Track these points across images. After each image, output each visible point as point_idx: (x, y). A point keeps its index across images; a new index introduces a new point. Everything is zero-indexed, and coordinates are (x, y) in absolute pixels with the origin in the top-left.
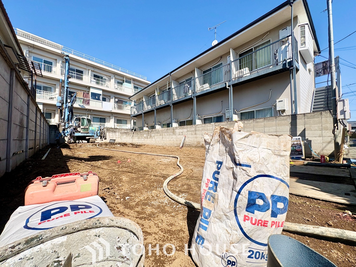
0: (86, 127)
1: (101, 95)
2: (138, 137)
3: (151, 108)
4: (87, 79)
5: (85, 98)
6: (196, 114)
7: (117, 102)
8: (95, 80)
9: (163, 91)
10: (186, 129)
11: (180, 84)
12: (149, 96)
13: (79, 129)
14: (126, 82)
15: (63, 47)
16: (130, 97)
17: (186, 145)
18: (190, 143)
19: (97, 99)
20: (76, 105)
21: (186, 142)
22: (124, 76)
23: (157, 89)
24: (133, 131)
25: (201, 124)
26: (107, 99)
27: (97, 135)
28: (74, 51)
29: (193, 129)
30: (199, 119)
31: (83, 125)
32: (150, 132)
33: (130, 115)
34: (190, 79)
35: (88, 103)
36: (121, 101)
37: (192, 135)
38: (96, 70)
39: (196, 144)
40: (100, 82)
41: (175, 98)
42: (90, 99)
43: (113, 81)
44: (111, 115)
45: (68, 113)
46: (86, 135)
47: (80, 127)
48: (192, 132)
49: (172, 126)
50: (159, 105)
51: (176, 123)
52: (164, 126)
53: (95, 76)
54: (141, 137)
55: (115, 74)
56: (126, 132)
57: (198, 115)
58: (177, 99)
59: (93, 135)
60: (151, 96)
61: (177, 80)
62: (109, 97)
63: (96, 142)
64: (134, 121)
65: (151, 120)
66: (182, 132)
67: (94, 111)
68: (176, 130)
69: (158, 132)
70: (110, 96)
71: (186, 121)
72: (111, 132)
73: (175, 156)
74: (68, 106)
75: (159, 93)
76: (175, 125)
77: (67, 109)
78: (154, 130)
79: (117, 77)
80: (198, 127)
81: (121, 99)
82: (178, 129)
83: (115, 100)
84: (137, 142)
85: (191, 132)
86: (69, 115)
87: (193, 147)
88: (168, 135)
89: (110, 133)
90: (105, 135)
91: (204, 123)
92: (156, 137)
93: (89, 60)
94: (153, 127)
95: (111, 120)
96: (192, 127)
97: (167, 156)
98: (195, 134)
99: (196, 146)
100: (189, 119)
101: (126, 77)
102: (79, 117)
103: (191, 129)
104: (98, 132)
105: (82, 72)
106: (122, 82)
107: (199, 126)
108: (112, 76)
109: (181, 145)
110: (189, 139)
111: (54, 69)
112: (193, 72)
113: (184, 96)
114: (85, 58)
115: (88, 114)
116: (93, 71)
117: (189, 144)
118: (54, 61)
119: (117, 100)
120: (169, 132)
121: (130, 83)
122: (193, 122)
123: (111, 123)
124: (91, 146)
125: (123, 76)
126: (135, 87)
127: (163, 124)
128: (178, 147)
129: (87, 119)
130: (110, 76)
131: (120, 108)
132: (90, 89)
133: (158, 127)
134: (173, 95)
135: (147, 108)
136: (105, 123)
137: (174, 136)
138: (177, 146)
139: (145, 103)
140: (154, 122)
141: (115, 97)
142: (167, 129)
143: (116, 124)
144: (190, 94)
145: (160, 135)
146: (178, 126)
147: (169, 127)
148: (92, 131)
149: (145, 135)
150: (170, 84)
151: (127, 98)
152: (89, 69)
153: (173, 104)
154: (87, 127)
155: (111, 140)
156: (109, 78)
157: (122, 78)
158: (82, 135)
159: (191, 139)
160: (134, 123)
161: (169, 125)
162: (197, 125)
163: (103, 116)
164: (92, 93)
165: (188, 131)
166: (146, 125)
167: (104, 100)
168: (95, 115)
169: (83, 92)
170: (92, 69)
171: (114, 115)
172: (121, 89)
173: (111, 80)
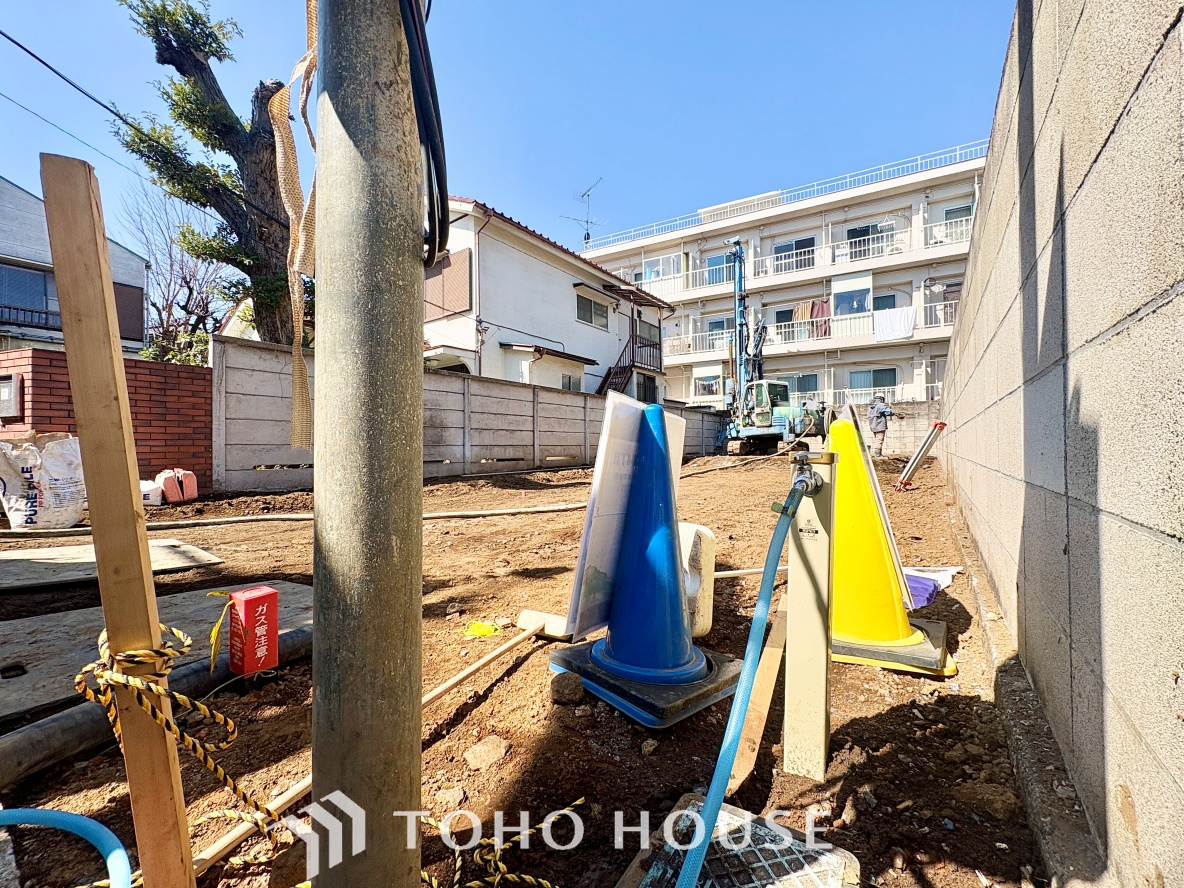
1: (867, 291)
4: (830, 259)
5: (815, 320)
7: (940, 297)
8: (850, 250)
19: (856, 311)
22: (968, 175)
26: (899, 297)
35: (826, 332)
36: (955, 289)
38: (854, 213)
40: (872, 247)
42: (833, 317)
43: (920, 218)
44: (917, 353)
55: (930, 187)
62: (906, 288)
70: (911, 282)
79: (937, 195)
83: (930, 292)
93: (832, 190)
95: (916, 371)
105: (810, 242)
106: (962, 203)
108: (916, 199)
114: (820, 193)
116: (846, 221)
119: (938, 288)
123: (914, 385)
130: (910, 207)
132: (831, 286)
136: (895, 385)
141: (930, 279)
148: (779, 419)
152: (829, 221)
154: (767, 409)
156: (906, 214)
157: (965, 189)
158: (759, 433)
163: (883, 361)
164: (837, 295)
167: (883, 303)
169: (811, 301)
170: (840, 216)
171: (928, 352)
172: (963, 236)
173: (914, 218)
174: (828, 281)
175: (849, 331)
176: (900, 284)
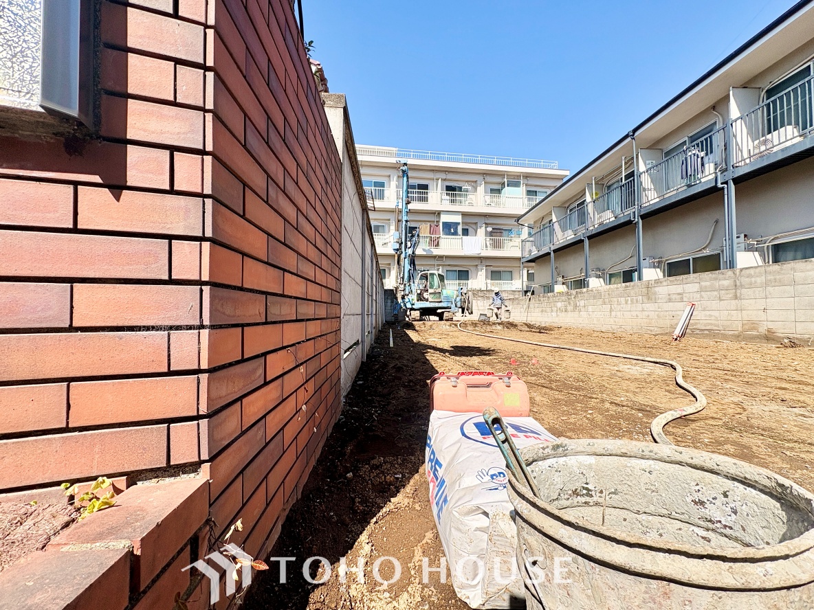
0: (437, 291)
1: (459, 223)
2: (540, 309)
3: (573, 236)
4: (437, 199)
5: (432, 236)
6: (735, 235)
7: (491, 234)
8: (448, 197)
9: (609, 187)
10: (697, 285)
11: (667, 154)
12: (567, 206)
13: (426, 295)
14: (508, 186)
15: (398, 151)
16: (518, 218)
17: (698, 332)
18: (711, 324)
19: (453, 234)
20: (419, 251)
21: (696, 324)
22: (503, 173)
23: (590, 185)
24: (529, 294)
25: (761, 263)
26: (471, 230)
27: (456, 306)
28: (413, 152)
29: (726, 283)
30: (749, 249)
31: (432, 287)
32: (573, 297)
33: (519, 259)
34: (708, 129)
35: (438, 245)
36: (499, 231)
37: (721, 300)
38: (450, 176)
39: (740, 329)
40: (457, 198)
41: (651, 198)
42: (441, 236)
43: (481, 189)
44: (480, 263)
45: (409, 267)
46: (437, 305)
47: (427, 291)
48: (723, 292)
49: (640, 278)
50: (596, 226)
51: (654, 267)
52: (613, 280)
53: (449, 188)
54: (548, 310)
55: (485, 174)
56: (512, 297)
57: (745, 236)
58: (658, 200)
59: (449, 305)
60: (571, 207)
61: (654, 145)
62: (474, 226)
63: (455, 319)
64: (528, 271)
65: (574, 267)
66: (679, 294)
67: (448, 257)
68: (657, 289)
69: (597, 295)
70: (476, 223)
71: (693, 259)
72: (480, 298)
73: (662, 361)
74: (408, 255)
75: (596, 194)
76: (651, 274)
77: (406, 260)
78: (585, 290)
79: (489, 179)
80: (749, 276)
81: (498, 226)
82: (665, 284)
83: (486, 230)
84: (540, 319)
85: (716, 293)
86: (410, 270)
87: (725, 337)
88: (629, 302)
89: (479, 302)
90: (470, 305)
91: (776, 261)
92: (590, 308)
93: (438, 159)
94: (581, 284)
95: (479, 273)
96: (721, 276)
97: (637, 357)
98: (736, 298)
99: (738, 336)
100: (707, 252)
101: (509, 174)
102: (426, 272)
103: (717, 284)
104: (458, 299)
105: (425, 187)
106: (499, 187)
107: (752, 271)
108: (479, 178)
109: (677, 332)
110: (708, 313)
111: (387, 193)
112: (719, 105)
113: (685, 188)
114: (432, 159)
115: (438, 265)
116: (445, 180)
117: (708, 328)
118: (387, 179)
119: (490, 229)
120: (632, 294)
121: (517, 185)
122: (724, 258)
123: (479, 280)
124: (448, 327)
125: (501, 174)
126: (529, 193)
127: (610, 274)
128: (665, 338)
129: (439, 275)
130: (476, 182)
131: (497, 245)
132: (440, 217)
133: (595, 283)
134: (644, 190)
135: (563, 237)
136: (468, 280)
137: (650, 306)
138: (662, 334)
139: (556, 226)
140: (584, 271)
141: (486, 224)
142: (627, 287)
143: (489, 281)
144: (708, 176)
145: (605, 303)
146: (661, 275)
147: (631, 280)
148: (447, 297)
149: (559, 305)
150: (630, 161)
151: (512, 222)
152: (438, 177)
153: (643, 217)
154: (439, 290)
155: (481, 315)
156: (475, 185)
158: (432, 306)
159: (716, 314)
160: (530, 277)
161: (628, 276)
162: (741, 270)
163: (463, 265)
164: (443, 223)
165: (702, 290)
166: (560, 279)
167: (466, 232)
168: (449, 265)
169: (429, 223)
170: (443, 176)
171: (485, 263)
172: (498, 204)
173: (478, 188)
174: (438, 213)
175: (450, 246)
176: (470, 223)
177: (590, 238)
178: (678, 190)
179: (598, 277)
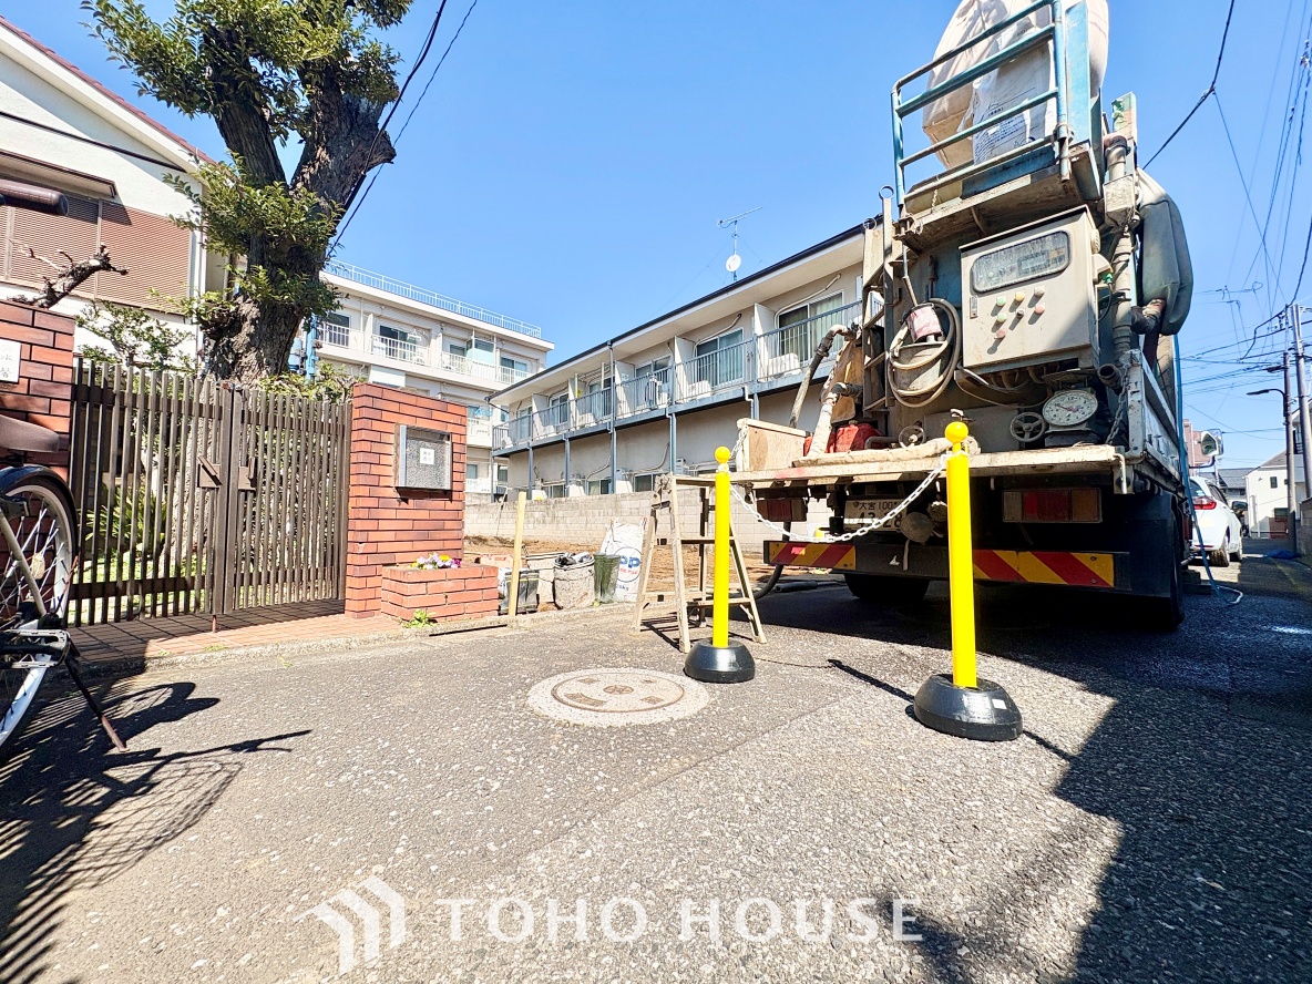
3: (555, 434)
4: (362, 343)
6: (676, 461)
8: (384, 345)
9: (591, 386)
11: (637, 372)
12: (549, 395)
14: (476, 347)
16: (491, 395)
22: (470, 328)
23: (573, 380)
24: (501, 499)
32: (551, 506)
33: (489, 450)
34: (664, 364)
38: (388, 313)
40: (399, 349)
41: (625, 413)
43: (437, 342)
49: (613, 491)
50: (578, 428)
51: (626, 480)
52: (592, 488)
53: (387, 332)
55: (445, 323)
56: (477, 502)
57: (684, 461)
58: (630, 415)
60: (554, 398)
64: (499, 468)
65: (554, 469)
66: (637, 509)
69: (575, 506)
70: (427, 391)
71: (654, 475)
75: (579, 392)
76: (623, 487)
78: (563, 499)
79: (449, 331)
82: (628, 498)
88: (602, 514)
92: (568, 520)
93: (368, 283)
94: (561, 491)
100: (660, 471)
101: (479, 332)
105: (347, 322)
106: (464, 345)
108: (435, 328)
112: (669, 345)
113: (647, 410)
114: (357, 278)
116: (379, 317)
120: (604, 507)
121: (488, 348)
125: (468, 329)
126: (505, 362)
127: (589, 483)
130: (429, 330)
132: (368, 373)
133: (575, 491)
134: (620, 402)
135: (544, 432)
139: (537, 418)
140: (565, 475)
142: (601, 498)
144: (662, 403)
145: (581, 515)
146: (630, 488)
147: (606, 491)
149: (537, 515)
151: (482, 398)
152: (367, 310)
153: (617, 428)
156: (427, 335)
157: (464, 335)
160: (502, 475)
161: (605, 486)
166: (539, 483)
170: (377, 310)
172: (460, 369)
173: (433, 340)
174: (367, 367)
177: (570, 439)
178: (643, 412)
179: (579, 484)
